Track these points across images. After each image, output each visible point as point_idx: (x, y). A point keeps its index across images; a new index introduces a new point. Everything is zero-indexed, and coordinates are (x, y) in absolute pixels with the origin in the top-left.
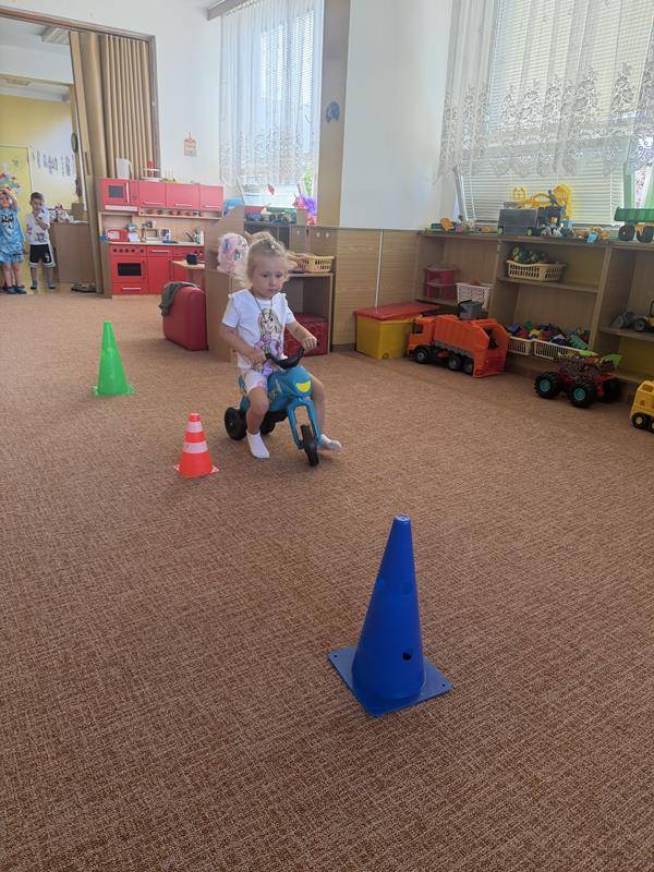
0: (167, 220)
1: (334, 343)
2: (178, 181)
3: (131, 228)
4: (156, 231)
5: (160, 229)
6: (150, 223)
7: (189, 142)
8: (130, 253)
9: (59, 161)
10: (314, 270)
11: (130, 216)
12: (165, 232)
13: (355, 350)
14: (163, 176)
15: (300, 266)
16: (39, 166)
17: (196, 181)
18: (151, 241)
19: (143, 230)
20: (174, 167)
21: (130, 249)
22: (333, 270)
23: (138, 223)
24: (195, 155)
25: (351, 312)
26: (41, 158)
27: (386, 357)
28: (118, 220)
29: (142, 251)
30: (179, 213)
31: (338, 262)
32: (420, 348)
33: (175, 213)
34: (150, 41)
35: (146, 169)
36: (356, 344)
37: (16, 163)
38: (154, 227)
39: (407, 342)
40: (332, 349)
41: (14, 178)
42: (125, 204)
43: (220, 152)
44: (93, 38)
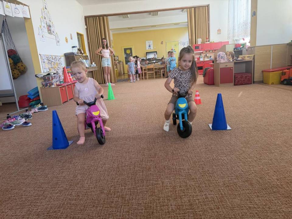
0: (211, 53)
1: (255, 80)
2: (215, 42)
3: (201, 57)
4: (208, 57)
5: (209, 56)
6: (207, 55)
7: (219, 30)
8: (200, 64)
9: (186, 42)
10: (247, 59)
11: (200, 54)
12: (210, 57)
13: (263, 83)
14: (211, 41)
15: (242, 59)
16: (181, 45)
17: (220, 41)
18: (206, 59)
19: (204, 57)
20: (214, 38)
21: (200, 63)
22: (254, 59)
23: (203, 55)
24: (221, 34)
25: (261, 71)
26: (182, 43)
27: (273, 84)
28: (198, 55)
29: (203, 63)
30: (215, 51)
31: (255, 56)
32: (284, 80)
33: (214, 51)
34: (208, 6)
35: (206, 40)
36: (263, 81)
37: (175, 45)
38: (207, 56)
39: (281, 79)
40: (254, 82)
41: (174, 50)
42: (199, 50)
43: (228, 31)
44: (193, 9)
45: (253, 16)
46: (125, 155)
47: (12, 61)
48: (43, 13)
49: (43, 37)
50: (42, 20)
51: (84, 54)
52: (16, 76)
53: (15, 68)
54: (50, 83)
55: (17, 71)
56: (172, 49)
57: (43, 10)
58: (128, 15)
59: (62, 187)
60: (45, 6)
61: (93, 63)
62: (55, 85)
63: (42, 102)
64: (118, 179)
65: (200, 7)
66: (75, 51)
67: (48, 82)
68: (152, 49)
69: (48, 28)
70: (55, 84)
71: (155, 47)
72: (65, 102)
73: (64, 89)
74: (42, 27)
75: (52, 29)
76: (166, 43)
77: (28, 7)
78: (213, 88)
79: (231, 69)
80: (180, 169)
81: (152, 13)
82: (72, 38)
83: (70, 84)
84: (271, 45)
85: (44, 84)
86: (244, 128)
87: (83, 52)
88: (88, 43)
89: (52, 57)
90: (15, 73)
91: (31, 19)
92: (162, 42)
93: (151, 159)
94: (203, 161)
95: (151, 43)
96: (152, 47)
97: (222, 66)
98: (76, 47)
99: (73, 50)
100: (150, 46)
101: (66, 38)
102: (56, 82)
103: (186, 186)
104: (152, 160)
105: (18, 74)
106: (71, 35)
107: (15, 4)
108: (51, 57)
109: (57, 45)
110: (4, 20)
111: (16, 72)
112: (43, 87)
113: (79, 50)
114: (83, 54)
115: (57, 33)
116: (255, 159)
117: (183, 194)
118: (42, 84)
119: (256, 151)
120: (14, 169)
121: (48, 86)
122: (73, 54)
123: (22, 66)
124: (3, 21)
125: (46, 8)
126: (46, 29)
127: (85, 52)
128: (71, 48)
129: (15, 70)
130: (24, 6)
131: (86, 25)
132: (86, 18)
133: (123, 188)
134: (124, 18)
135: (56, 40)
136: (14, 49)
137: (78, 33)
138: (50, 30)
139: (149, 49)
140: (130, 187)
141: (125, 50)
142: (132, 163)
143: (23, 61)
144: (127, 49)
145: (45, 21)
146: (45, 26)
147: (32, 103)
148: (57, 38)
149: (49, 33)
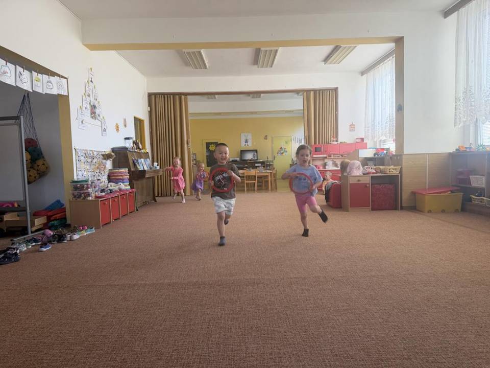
1: (403, 205)
2: (347, 142)
4: (336, 164)
7: (352, 125)
10: (389, 172)
11: (324, 159)
13: (415, 209)
14: (339, 141)
16: (295, 142)
18: (333, 168)
20: (345, 136)
22: (401, 172)
24: (354, 131)
25: (411, 191)
26: (296, 139)
27: (430, 211)
28: (319, 161)
31: (403, 169)
34: (336, 89)
35: (332, 139)
36: (415, 206)
37: (286, 142)
40: (402, 208)
41: (285, 149)
42: (322, 154)
43: (365, 127)
44: (312, 93)
45: (398, 111)
46: (195, 309)
47: (29, 157)
48: (87, 89)
49: (82, 123)
50: (84, 98)
51: (142, 149)
52: (32, 178)
53: (32, 167)
54: (86, 193)
55: (35, 172)
56: (281, 148)
57: (87, 85)
58: (216, 96)
59: (102, 350)
60: (91, 78)
61: (156, 164)
62: (94, 197)
63: (68, 222)
64: (184, 342)
65: (325, 90)
66: (129, 144)
67: (82, 192)
68: (250, 146)
69: (91, 110)
70: (93, 195)
71: (255, 144)
72: (106, 224)
73: (106, 203)
74: (83, 108)
75: (97, 111)
76: (272, 138)
77: (66, 80)
78: (340, 213)
79: (366, 186)
80: (274, 330)
81: (252, 95)
82: (125, 126)
83: (116, 195)
84: (425, 154)
85: (76, 194)
86: (374, 276)
87: (141, 147)
88: (151, 133)
89: (93, 153)
90: (32, 175)
91: (68, 96)
92: (266, 136)
93: (234, 316)
94: (307, 321)
95: (249, 137)
96: (250, 143)
97: (352, 181)
98: (132, 138)
99: (125, 143)
100: (246, 141)
101: (117, 124)
102: (96, 192)
103: (279, 353)
104: (234, 318)
105: (35, 177)
106: (125, 120)
107: (48, 75)
108: (91, 153)
109: (102, 135)
110: (26, 95)
111: (33, 173)
112: (74, 199)
113: (135, 143)
114: (140, 150)
115: (103, 118)
116: (380, 320)
117: (274, 364)
118: (73, 194)
119: (385, 309)
120: (27, 322)
121: (82, 198)
122: (125, 149)
123: (43, 164)
124: (24, 96)
125: (91, 81)
126: (89, 112)
127: (144, 147)
128: (124, 140)
129: (31, 170)
130: (61, 79)
131: (150, 105)
132: (150, 95)
133: (191, 353)
134: (209, 98)
135: (102, 127)
136: (35, 138)
137: (136, 119)
138: (95, 113)
139: (245, 145)
140: (200, 353)
141: (208, 145)
142: (205, 320)
143: (46, 157)
144: (211, 143)
145: (88, 99)
146: (88, 107)
147: (53, 222)
148: (103, 124)
149: (92, 117)
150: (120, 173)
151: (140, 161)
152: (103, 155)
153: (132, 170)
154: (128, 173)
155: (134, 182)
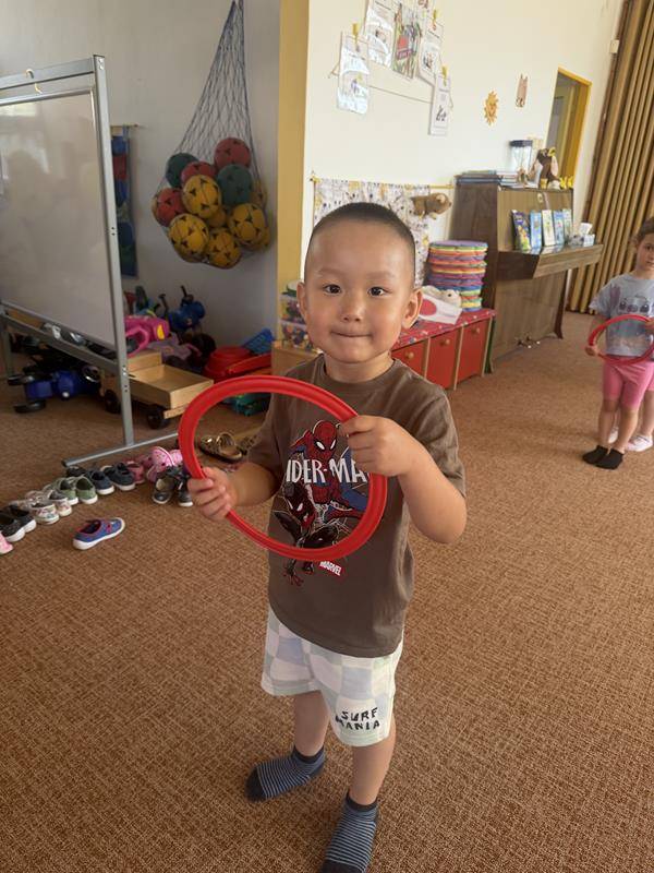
66: (511, 165)
69: (401, 42)
75: (424, 46)
87: (555, 171)
89: (382, 193)
98: (530, 143)
109: (429, 133)
113: (543, 158)
122: (492, 180)
127: (567, 170)
128: (503, 148)
135: (432, 103)
148: (438, 94)
149: (399, 70)
150: (460, 258)
151: (535, 217)
152: (414, 200)
153: (501, 248)
154: (486, 259)
155: (500, 288)
